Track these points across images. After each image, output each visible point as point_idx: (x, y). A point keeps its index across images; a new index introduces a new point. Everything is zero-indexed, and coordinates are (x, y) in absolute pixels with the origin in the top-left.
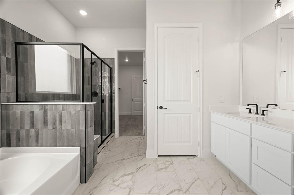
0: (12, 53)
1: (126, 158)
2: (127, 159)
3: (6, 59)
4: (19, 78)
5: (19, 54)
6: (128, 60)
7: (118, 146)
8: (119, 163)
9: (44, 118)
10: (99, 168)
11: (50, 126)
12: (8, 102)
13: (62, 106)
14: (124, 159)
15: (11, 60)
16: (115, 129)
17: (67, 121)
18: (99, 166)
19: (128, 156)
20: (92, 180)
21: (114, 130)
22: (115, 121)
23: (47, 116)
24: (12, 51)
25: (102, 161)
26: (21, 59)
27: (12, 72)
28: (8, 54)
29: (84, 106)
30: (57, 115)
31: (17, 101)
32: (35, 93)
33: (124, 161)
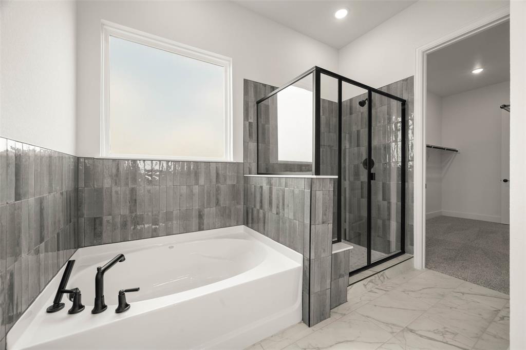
0: (254, 116)
1: (419, 332)
2: (421, 336)
3: (248, 125)
4: (260, 144)
5: (261, 115)
6: (481, 70)
7: (412, 291)
8: (392, 333)
9: (270, 197)
10: (345, 315)
11: (274, 210)
12: (250, 174)
13: (286, 180)
14: (411, 331)
15: (253, 125)
16: (412, 244)
17: (290, 206)
18: (348, 310)
19: (429, 331)
20: (321, 329)
21: (410, 247)
22: (413, 225)
23: (272, 194)
24: (254, 113)
25: (357, 303)
26: (262, 121)
27: (253, 139)
28: (251, 118)
29: (310, 180)
30: (281, 194)
31: (258, 174)
32: (277, 163)
33: (410, 336)
